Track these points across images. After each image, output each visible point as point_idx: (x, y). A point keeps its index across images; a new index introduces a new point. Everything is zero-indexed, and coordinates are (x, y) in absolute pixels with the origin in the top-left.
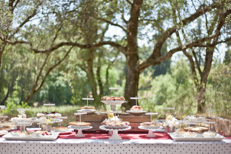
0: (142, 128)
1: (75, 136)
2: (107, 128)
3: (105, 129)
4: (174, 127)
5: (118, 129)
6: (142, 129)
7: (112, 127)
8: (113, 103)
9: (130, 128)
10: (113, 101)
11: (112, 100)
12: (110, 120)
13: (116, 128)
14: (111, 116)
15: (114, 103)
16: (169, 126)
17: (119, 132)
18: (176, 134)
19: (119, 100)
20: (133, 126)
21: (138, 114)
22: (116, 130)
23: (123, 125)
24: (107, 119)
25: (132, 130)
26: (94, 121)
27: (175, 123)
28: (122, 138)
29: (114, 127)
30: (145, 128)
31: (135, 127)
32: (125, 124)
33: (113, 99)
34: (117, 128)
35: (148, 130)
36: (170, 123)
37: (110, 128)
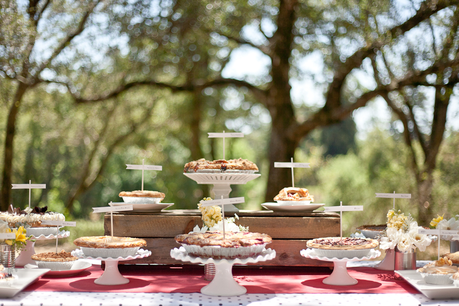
0: (311, 254)
1: (95, 281)
2: (193, 255)
3: (187, 259)
4: (415, 251)
5: (231, 258)
6: (312, 257)
7: (209, 252)
8: (219, 178)
9: (271, 255)
10: (218, 172)
11: (218, 168)
12: (208, 230)
13: (223, 255)
14: (211, 218)
15: (224, 178)
16: (399, 248)
17: (237, 271)
18: (423, 275)
19: (240, 168)
20: (283, 251)
21: (300, 214)
22: (224, 261)
23: (247, 245)
24: (201, 228)
25: (279, 261)
26: (161, 234)
27: (418, 238)
28: (245, 290)
29: (218, 250)
30: (322, 257)
31: (288, 253)
32: (257, 242)
33: (220, 165)
34: (227, 256)
35: (332, 263)
36: (403, 239)
37: (205, 256)
